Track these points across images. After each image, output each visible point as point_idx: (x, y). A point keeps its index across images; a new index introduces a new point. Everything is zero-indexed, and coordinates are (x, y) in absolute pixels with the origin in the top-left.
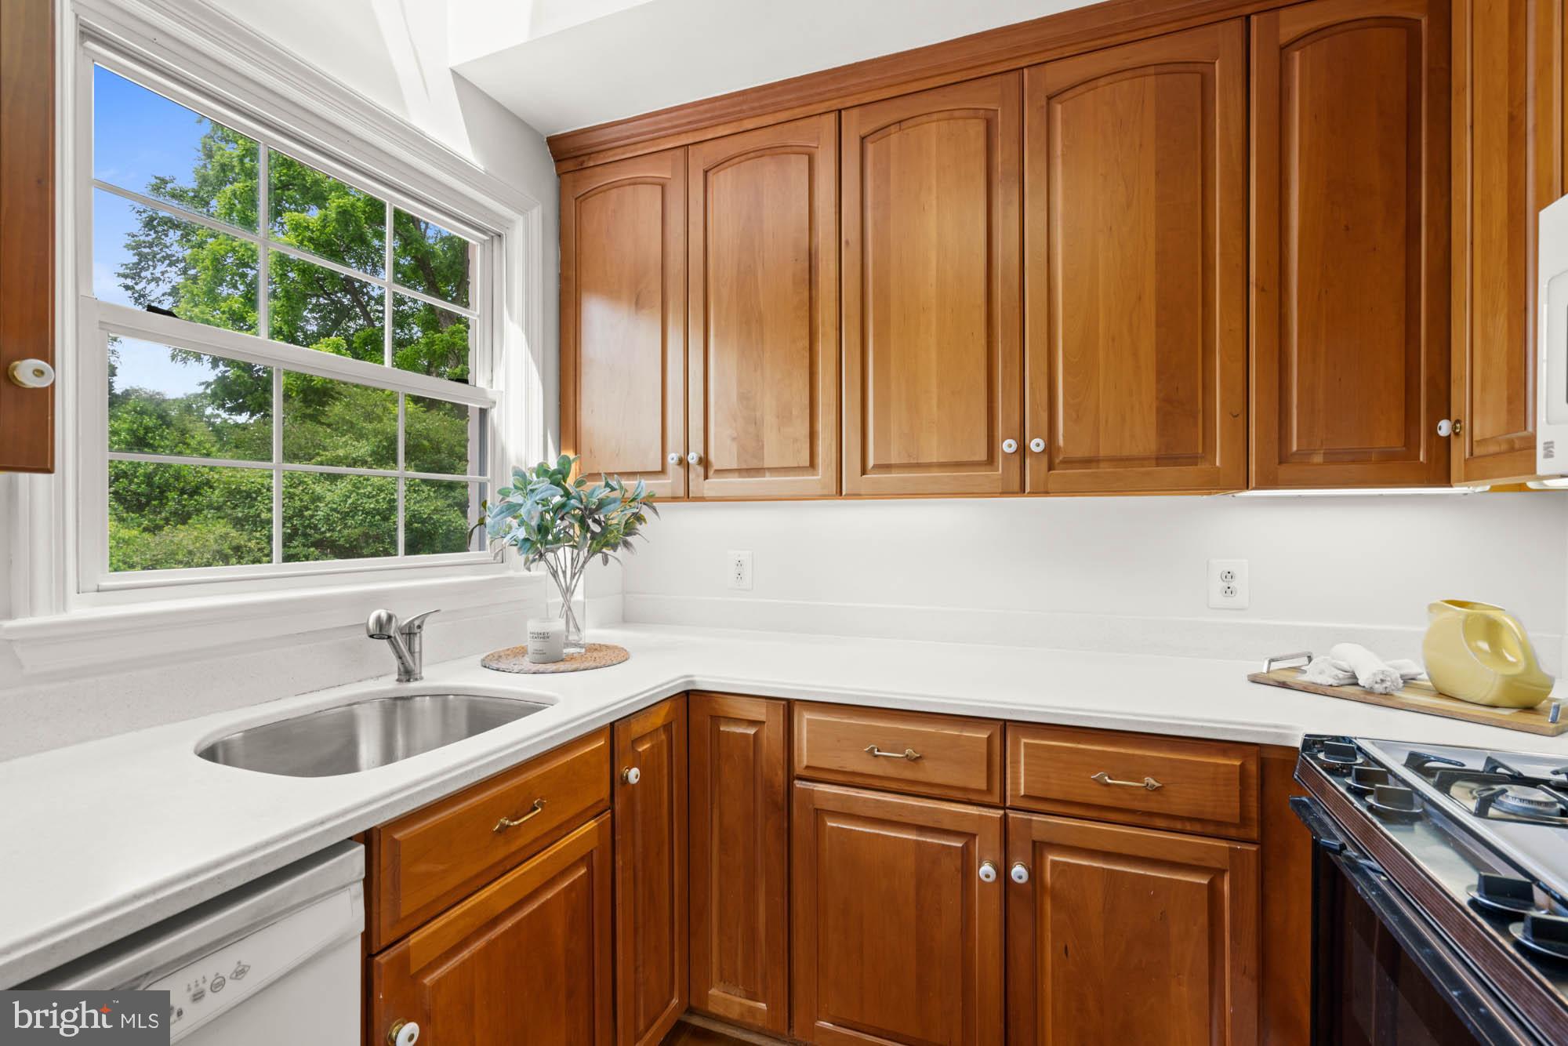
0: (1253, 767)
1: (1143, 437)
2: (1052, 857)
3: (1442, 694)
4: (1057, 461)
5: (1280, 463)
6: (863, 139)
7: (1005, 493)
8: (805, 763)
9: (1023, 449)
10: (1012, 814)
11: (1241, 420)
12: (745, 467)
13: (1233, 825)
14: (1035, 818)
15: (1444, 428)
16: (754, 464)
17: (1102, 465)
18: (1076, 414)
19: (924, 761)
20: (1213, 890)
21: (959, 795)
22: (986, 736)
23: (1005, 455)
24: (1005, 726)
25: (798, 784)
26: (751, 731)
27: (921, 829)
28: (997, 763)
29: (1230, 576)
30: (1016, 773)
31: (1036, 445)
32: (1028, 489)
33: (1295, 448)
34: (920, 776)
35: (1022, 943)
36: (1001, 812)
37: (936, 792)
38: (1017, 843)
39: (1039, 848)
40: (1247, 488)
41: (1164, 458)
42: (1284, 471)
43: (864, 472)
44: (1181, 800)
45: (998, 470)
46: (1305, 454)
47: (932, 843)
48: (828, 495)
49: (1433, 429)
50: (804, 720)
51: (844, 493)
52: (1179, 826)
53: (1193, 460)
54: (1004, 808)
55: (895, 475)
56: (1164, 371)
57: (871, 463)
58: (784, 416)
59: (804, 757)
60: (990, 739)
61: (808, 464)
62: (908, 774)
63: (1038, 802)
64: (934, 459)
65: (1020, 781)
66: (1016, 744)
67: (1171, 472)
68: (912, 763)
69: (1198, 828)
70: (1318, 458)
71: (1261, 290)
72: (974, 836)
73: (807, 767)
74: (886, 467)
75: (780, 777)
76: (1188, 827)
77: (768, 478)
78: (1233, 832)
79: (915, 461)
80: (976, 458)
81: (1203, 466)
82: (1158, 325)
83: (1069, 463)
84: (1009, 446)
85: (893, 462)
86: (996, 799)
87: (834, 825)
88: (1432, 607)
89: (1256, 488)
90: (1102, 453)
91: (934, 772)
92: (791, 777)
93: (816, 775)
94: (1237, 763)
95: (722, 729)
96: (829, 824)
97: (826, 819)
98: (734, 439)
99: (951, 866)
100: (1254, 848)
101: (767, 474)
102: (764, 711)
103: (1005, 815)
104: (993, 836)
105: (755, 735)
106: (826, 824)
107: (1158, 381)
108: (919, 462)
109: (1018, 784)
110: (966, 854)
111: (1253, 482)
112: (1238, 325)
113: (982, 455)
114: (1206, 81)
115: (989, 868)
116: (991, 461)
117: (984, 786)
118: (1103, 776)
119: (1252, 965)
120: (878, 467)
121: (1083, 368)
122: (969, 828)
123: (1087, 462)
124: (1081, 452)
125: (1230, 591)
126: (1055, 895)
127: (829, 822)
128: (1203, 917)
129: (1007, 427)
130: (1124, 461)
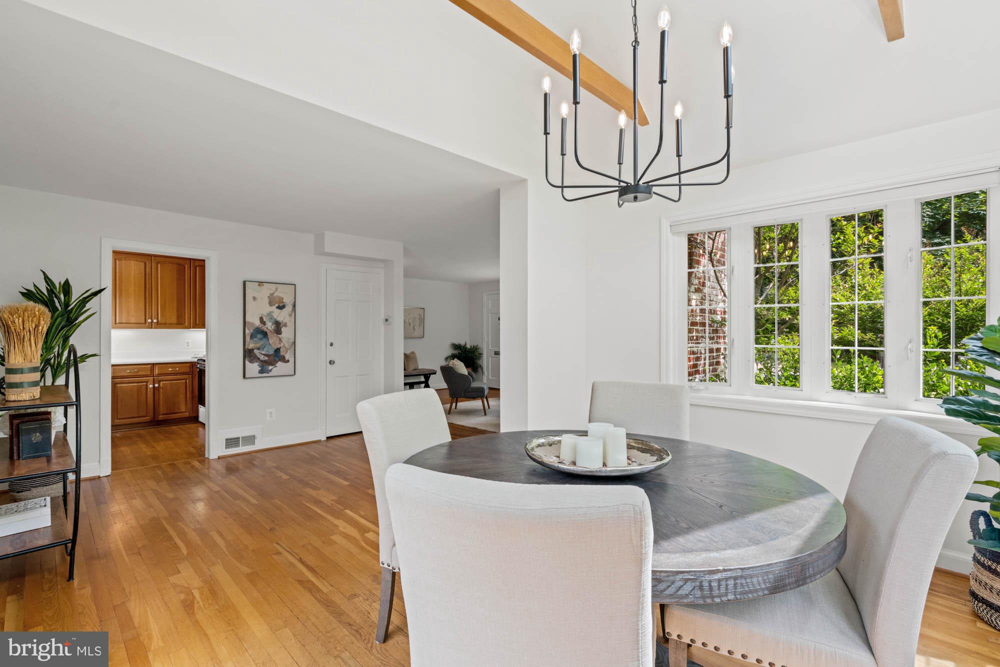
0: (191, 365)
1: (174, 320)
2: (162, 383)
4: (158, 323)
6: (115, 259)
7: (148, 328)
9: (152, 322)
11: (190, 318)
13: (189, 373)
14: (159, 377)
17: (167, 324)
18: (162, 316)
19: (139, 371)
20: (186, 382)
21: (145, 376)
23: (149, 322)
24: (153, 364)
27: (138, 383)
28: (152, 370)
29: (188, 343)
31: (155, 321)
32: (153, 328)
33: (197, 323)
34: (138, 374)
35: (156, 397)
37: (141, 376)
38: (156, 381)
39: (159, 382)
40: (189, 329)
41: (178, 324)
42: (196, 326)
43: (116, 323)
44: (181, 371)
45: (147, 324)
47: (140, 384)
52: (181, 375)
53: (182, 324)
54: (153, 376)
55: (123, 325)
56: (178, 310)
57: (117, 322)
60: (151, 367)
63: (159, 375)
64: (133, 322)
65: (156, 372)
66: (156, 367)
67: (178, 326)
69: (184, 374)
70: (200, 325)
72: (148, 382)
74: (121, 323)
80: (142, 322)
81: (184, 325)
83: (161, 324)
84: (150, 321)
85: (123, 322)
86: (152, 375)
90: (167, 322)
91: (141, 373)
93: (115, 377)
99: (144, 387)
100: (191, 375)
103: (154, 378)
104: (152, 381)
107: (176, 311)
110: (147, 385)
113: (144, 322)
114: (185, 267)
115: (151, 386)
116: (145, 322)
117: (150, 373)
118: (170, 369)
119: (191, 390)
120: (119, 323)
121: (163, 308)
122: (147, 380)
123: (164, 324)
124: (164, 322)
125: (188, 345)
126: (162, 388)
127: (118, 385)
128: (184, 386)
129: (149, 317)
130: (171, 324)
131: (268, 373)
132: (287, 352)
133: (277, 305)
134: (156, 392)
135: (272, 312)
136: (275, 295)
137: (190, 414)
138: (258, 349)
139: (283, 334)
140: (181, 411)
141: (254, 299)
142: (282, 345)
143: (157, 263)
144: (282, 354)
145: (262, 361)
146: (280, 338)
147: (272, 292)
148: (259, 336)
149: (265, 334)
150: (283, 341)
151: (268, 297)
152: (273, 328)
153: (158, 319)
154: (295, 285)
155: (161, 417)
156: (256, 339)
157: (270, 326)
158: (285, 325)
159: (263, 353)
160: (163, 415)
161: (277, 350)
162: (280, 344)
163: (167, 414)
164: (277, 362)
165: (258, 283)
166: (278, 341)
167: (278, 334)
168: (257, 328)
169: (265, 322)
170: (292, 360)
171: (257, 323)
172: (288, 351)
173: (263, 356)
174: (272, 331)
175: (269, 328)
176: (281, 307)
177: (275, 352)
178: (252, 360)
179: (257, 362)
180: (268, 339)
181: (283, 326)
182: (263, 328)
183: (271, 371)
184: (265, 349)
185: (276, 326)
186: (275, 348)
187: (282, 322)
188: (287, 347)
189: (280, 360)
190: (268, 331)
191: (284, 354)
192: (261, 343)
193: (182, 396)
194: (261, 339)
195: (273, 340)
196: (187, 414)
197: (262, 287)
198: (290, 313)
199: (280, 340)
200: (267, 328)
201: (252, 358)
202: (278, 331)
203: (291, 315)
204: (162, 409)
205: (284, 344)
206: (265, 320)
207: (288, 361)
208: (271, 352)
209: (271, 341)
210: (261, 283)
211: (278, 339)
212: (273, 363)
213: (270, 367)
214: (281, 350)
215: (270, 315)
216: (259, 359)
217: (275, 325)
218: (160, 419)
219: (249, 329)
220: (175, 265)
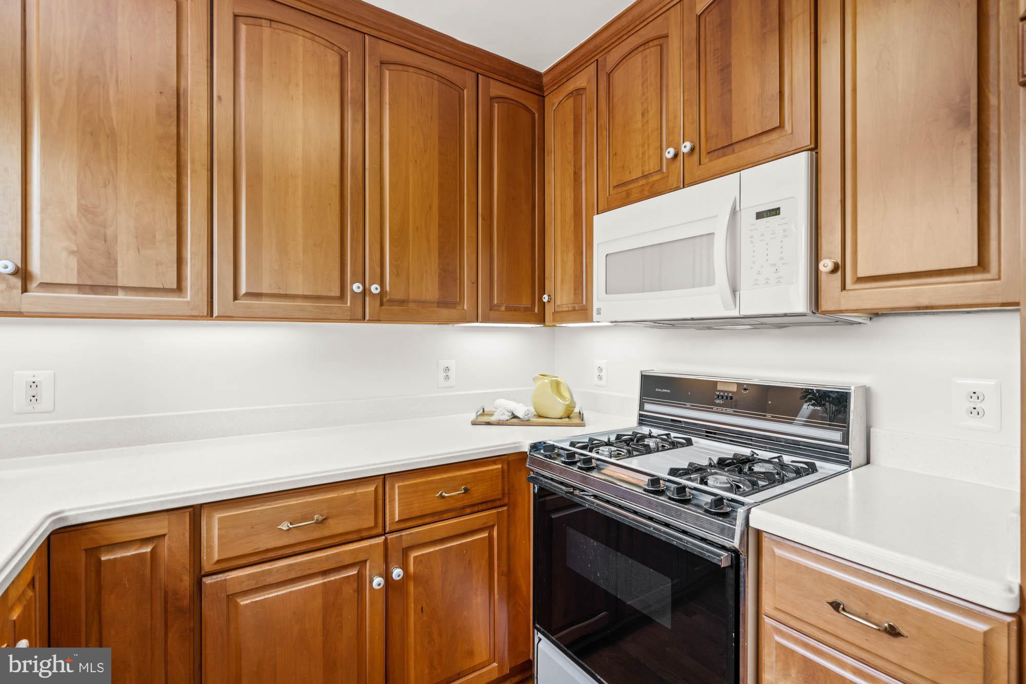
0: (506, 467)
1: (431, 291)
2: (414, 554)
3: (540, 416)
4: (385, 300)
5: (490, 310)
6: (236, 15)
7: (352, 320)
8: (216, 557)
9: (364, 291)
10: (390, 537)
11: (475, 284)
12: (89, 283)
13: (500, 499)
14: (404, 533)
15: (546, 298)
16: (104, 281)
17: (411, 305)
18: (396, 273)
19: (329, 520)
20: (490, 538)
21: (355, 537)
22: (373, 489)
23: (353, 295)
24: (385, 478)
25: (208, 581)
26: (148, 549)
27: (325, 573)
28: (380, 505)
29: (447, 369)
30: (392, 507)
31: (375, 289)
32: (367, 317)
33: (496, 302)
34: (326, 532)
36: (383, 538)
37: (337, 540)
38: (395, 555)
39: (406, 551)
40: (477, 322)
41: (441, 304)
42: (493, 314)
43: (236, 298)
44: (478, 493)
45: (347, 304)
46: (499, 306)
47: (335, 580)
48: (198, 316)
49: (540, 299)
50: (215, 519)
51: (215, 314)
52: (476, 509)
53: (454, 305)
54: (385, 534)
55: (265, 302)
56: (441, 253)
57: (243, 290)
58: (144, 238)
59: (214, 554)
60: (376, 490)
61: (175, 286)
62: (316, 535)
63: (408, 522)
64: (300, 292)
65: (395, 511)
66: (392, 488)
67: (445, 312)
68: (320, 525)
69: (484, 506)
70: (503, 308)
71: (483, 219)
72: (365, 561)
73: (219, 561)
74: (258, 295)
75: (186, 581)
76: (480, 507)
77: (121, 296)
78: (498, 503)
79: (284, 293)
80: (333, 294)
81: (459, 307)
82: (440, 226)
83: (392, 302)
84: (357, 287)
85: (264, 291)
86: (379, 530)
87: (248, 602)
88: (535, 379)
89: (481, 322)
90: (411, 297)
91: (337, 527)
92: (198, 577)
93: (227, 565)
94: (500, 466)
95: (103, 559)
96: (242, 603)
97: (238, 600)
98: (73, 253)
99: (349, 591)
100: (505, 508)
101: (120, 292)
102: (166, 523)
103: (386, 539)
104: (379, 555)
105: (152, 550)
106: (240, 605)
107: (439, 258)
108: (287, 293)
109: (394, 514)
110: (360, 577)
111: (480, 319)
112: (474, 235)
113: (336, 292)
114: (461, 98)
115: (378, 582)
116: (342, 297)
117: (372, 524)
118: (442, 493)
119: (505, 569)
120: (249, 295)
122: (361, 557)
123: (402, 302)
124: (399, 296)
125: (447, 377)
127: (244, 602)
128: (486, 555)
129: (353, 275)
130: (422, 303)
134: (396, 602)
137: (500, 666)
140: (477, 661)
153: (382, 284)
204: (416, 676)
220: (436, 83)
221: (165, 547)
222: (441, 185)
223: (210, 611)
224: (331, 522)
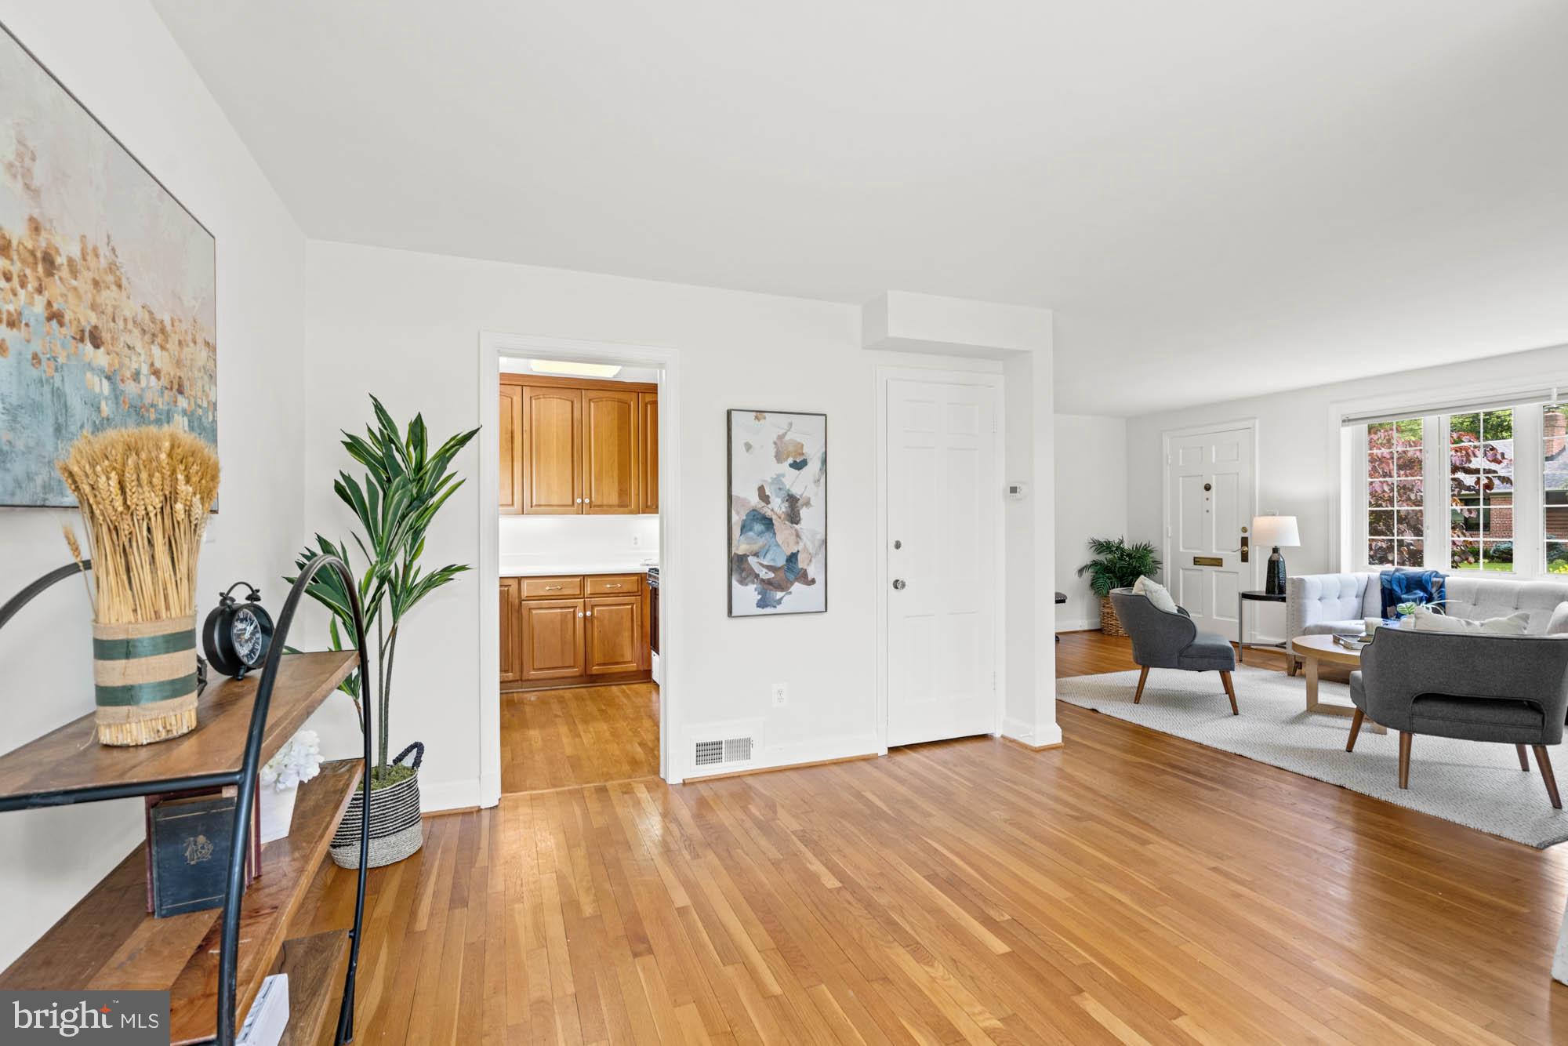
0: (640, 578)
1: (614, 499)
2: (596, 609)
4: (592, 505)
6: (531, 398)
7: (577, 514)
9: (582, 502)
10: (586, 599)
11: (638, 496)
13: (636, 592)
14: (592, 599)
17: (604, 506)
18: (597, 491)
20: (632, 608)
21: (572, 597)
22: (580, 580)
23: (577, 503)
24: (584, 576)
25: (523, 602)
26: (506, 589)
27: (561, 608)
28: (582, 587)
29: (636, 539)
30: (587, 588)
31: (587, 501)
32: (583, 513)
33: (649, 504)
35: (589, 634)
37: (566, 597)
38: (588, 607)
39: (593, 607)
41: (620, 506)
42: (647, 510)
43: (531, 507)
44: (625, 589)
45: (575, 507)
46: (651, 506)
47: (564, 611)
48: (519, 514)
50: (525, 584)
51: (524, 513)
52: (625, 595)
53: (626, 506)
54: (583, 598)
55: (543, 508)
56: (620, 483)
57: (534, 504)
59: (525, 594)
61: (510, 504)
62: (559, 593)
63: (594, 595)
64: (555, 504)
65: (588, 590)
66: (587, 581)
67: (621, 509)
68: (560, 590)
69: (628, 594)
70: (654, 507)
72: (576, 607)
73: (526, 596)
74: (540, 505)
75: (517, 601)
78: (636, 594)
80: (569, 504)
81: (629, 508)
82: (618, 470)
83: (595, 506)
84: (579, 501)
85: (542, 503)
86: (582, 596)
90: (604, 503)
91: (566, 592)
92: (521, 601)
93: (529, 598)
94: (636, 578)
97: (532, 611)
99: (570, 616)
100: (639, 597)
103: (584, 600)
104: (581, 606)
105: (508, 590)
107: (618, 485)
108: (549, 504)
110: (574, 612)
111: (640, 513)
113: (571, 503)
114: (629, 406)
115: (581, 615)
116: (573, 504)
117: (579, 593)
118: (608, 586)
119: (639, 623)
120: (536, 505)
121: (599, 479)
122: (575, 605)
123: (599, 506)
124: (599, 503)
125: (636, 543)
126: (597, 618)
127: (534, 612)
128: (630, 615)
129: (578, 495)
130: (610, 506)
131: (775, 607)
132: (811, 561)
133: (790, 460)
134: (589, 625)
135: (783, 475)
136: (787, 438)
137: (638, 666)
138: (756, 555)
139: (802, 521)
140: (625, 660)
141: (748, 447)
142: (800, 547)
143: (590, 400)
144: (800, 565)
145: (763, 581)
146: (796, 530)
147: (781, 432)
148: (758, 527)
149: (768, 523)
150: (803, 537)
151: (775, 443)
152: (784, 509)
153: (590, 499)
154: (825, 415)
155: (596, 670)
156: (751, 534)
157: (777, 507)
158: (807, 504)
159: (766, 563)
160: (599, 665)
161: (792, 558)
162: (798, 543)
163: (604, 664)
164: (792, 584)
165: (754, 414)
166: (794, 537)
167: (792, 523)
168: (754, 510)
169: (768, 496)
170: (820, 579)
171: (754, 500)
172: (813, 559)
173: (765, 570)
174: (783, 517)
175: (776, 509)
176: (798, 465)
177: (787, 561)
178: (745, 579)
179: (753, 583)
180: (775, 534)
181: (803, 505)
182: (765, 509)
183: (779, 602)
184: (769, 556)
185: (789, 507)
186: (789, 554)
187: (801, 496)
188: (811, 551)
189: (797, 579)
190: (774, 517)
191: (805, 568)
192: (761, 541)
193: (627, 634)
194: (760, 534)
195: (783, 532)
196: (633, 667)
197: (762, 421)
198: (817, 478)
199: (798, 536)
200: (772, 510)
201: (744, 575)
202: (794, 517)
203: (819, 480)
204: (598, 657)
205: (805, 545)
206: (768, 493)
207: (813, 581)
208: (781, 562)
209: (780, 538)
210: (760, 413)
211: (794, 532)
212: (783, 586)
213: (779, 595)
214: (800, 557)
215: (777, 480)
216: (757, 576)
217: (787, 504)
218: (594, 672)
219: (738, 513)
220: (616, 403)
221: (511, 589)
222: (619, 451)
223: (525, 612)
224: (563, 590)
